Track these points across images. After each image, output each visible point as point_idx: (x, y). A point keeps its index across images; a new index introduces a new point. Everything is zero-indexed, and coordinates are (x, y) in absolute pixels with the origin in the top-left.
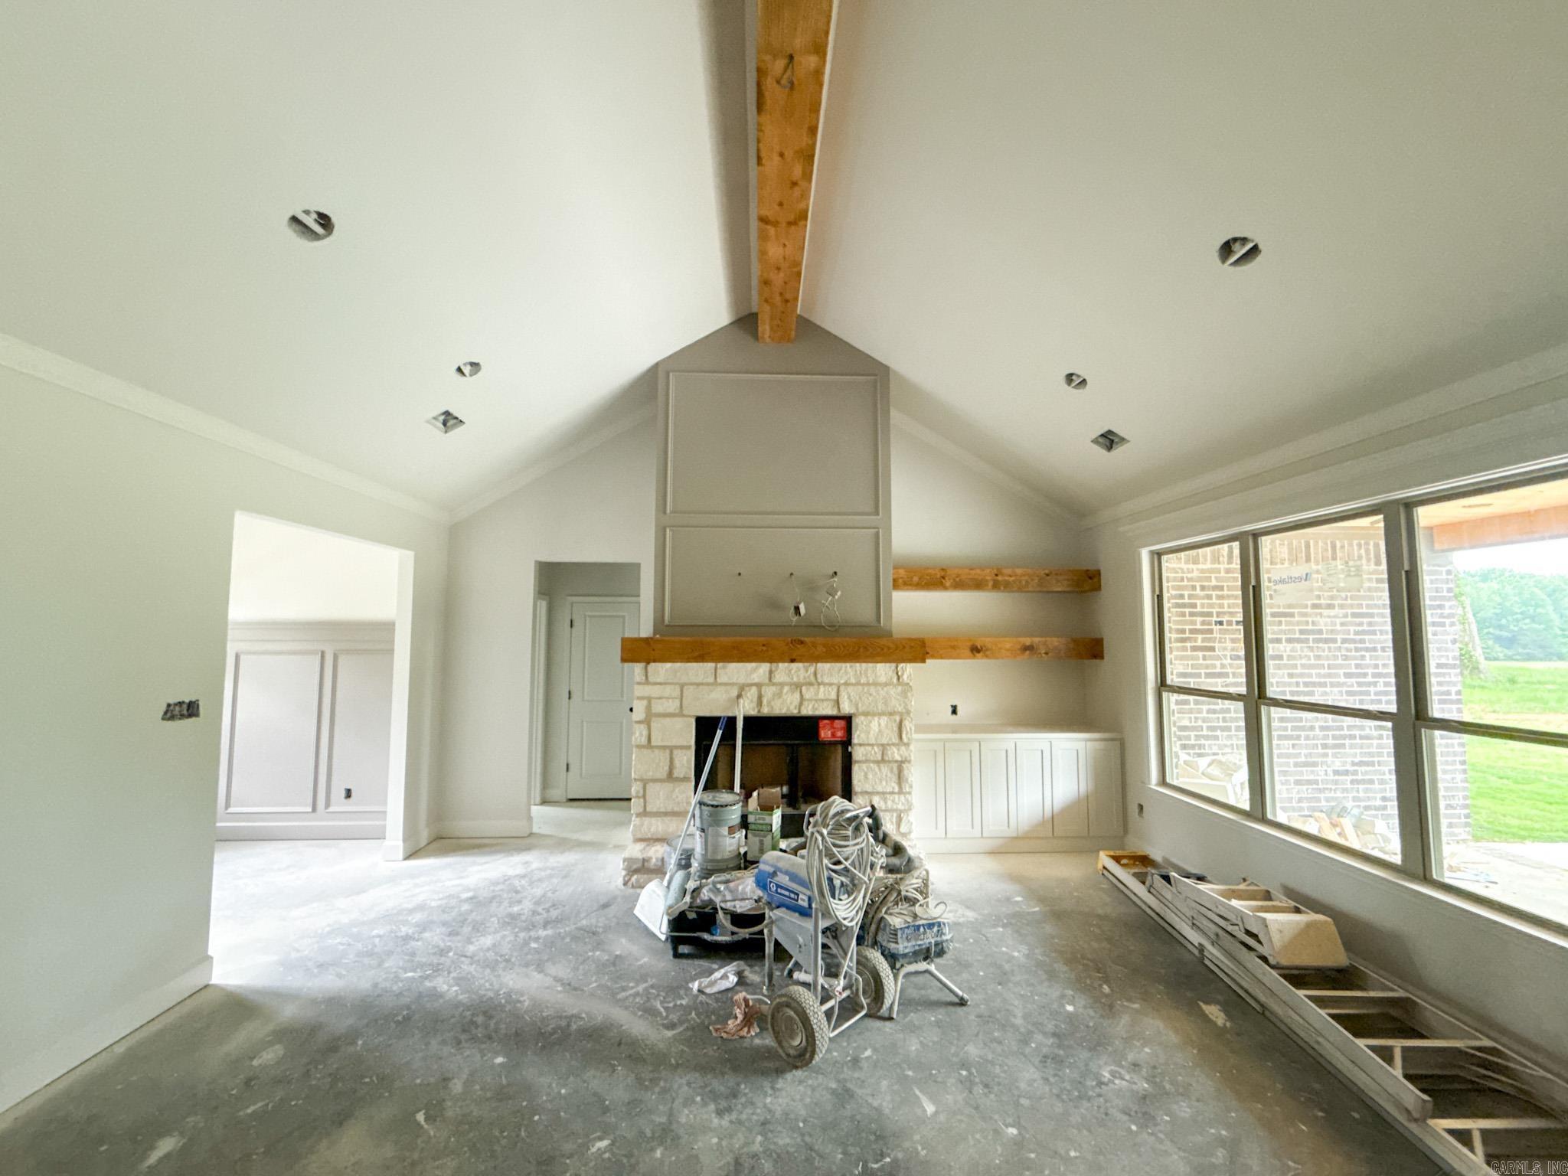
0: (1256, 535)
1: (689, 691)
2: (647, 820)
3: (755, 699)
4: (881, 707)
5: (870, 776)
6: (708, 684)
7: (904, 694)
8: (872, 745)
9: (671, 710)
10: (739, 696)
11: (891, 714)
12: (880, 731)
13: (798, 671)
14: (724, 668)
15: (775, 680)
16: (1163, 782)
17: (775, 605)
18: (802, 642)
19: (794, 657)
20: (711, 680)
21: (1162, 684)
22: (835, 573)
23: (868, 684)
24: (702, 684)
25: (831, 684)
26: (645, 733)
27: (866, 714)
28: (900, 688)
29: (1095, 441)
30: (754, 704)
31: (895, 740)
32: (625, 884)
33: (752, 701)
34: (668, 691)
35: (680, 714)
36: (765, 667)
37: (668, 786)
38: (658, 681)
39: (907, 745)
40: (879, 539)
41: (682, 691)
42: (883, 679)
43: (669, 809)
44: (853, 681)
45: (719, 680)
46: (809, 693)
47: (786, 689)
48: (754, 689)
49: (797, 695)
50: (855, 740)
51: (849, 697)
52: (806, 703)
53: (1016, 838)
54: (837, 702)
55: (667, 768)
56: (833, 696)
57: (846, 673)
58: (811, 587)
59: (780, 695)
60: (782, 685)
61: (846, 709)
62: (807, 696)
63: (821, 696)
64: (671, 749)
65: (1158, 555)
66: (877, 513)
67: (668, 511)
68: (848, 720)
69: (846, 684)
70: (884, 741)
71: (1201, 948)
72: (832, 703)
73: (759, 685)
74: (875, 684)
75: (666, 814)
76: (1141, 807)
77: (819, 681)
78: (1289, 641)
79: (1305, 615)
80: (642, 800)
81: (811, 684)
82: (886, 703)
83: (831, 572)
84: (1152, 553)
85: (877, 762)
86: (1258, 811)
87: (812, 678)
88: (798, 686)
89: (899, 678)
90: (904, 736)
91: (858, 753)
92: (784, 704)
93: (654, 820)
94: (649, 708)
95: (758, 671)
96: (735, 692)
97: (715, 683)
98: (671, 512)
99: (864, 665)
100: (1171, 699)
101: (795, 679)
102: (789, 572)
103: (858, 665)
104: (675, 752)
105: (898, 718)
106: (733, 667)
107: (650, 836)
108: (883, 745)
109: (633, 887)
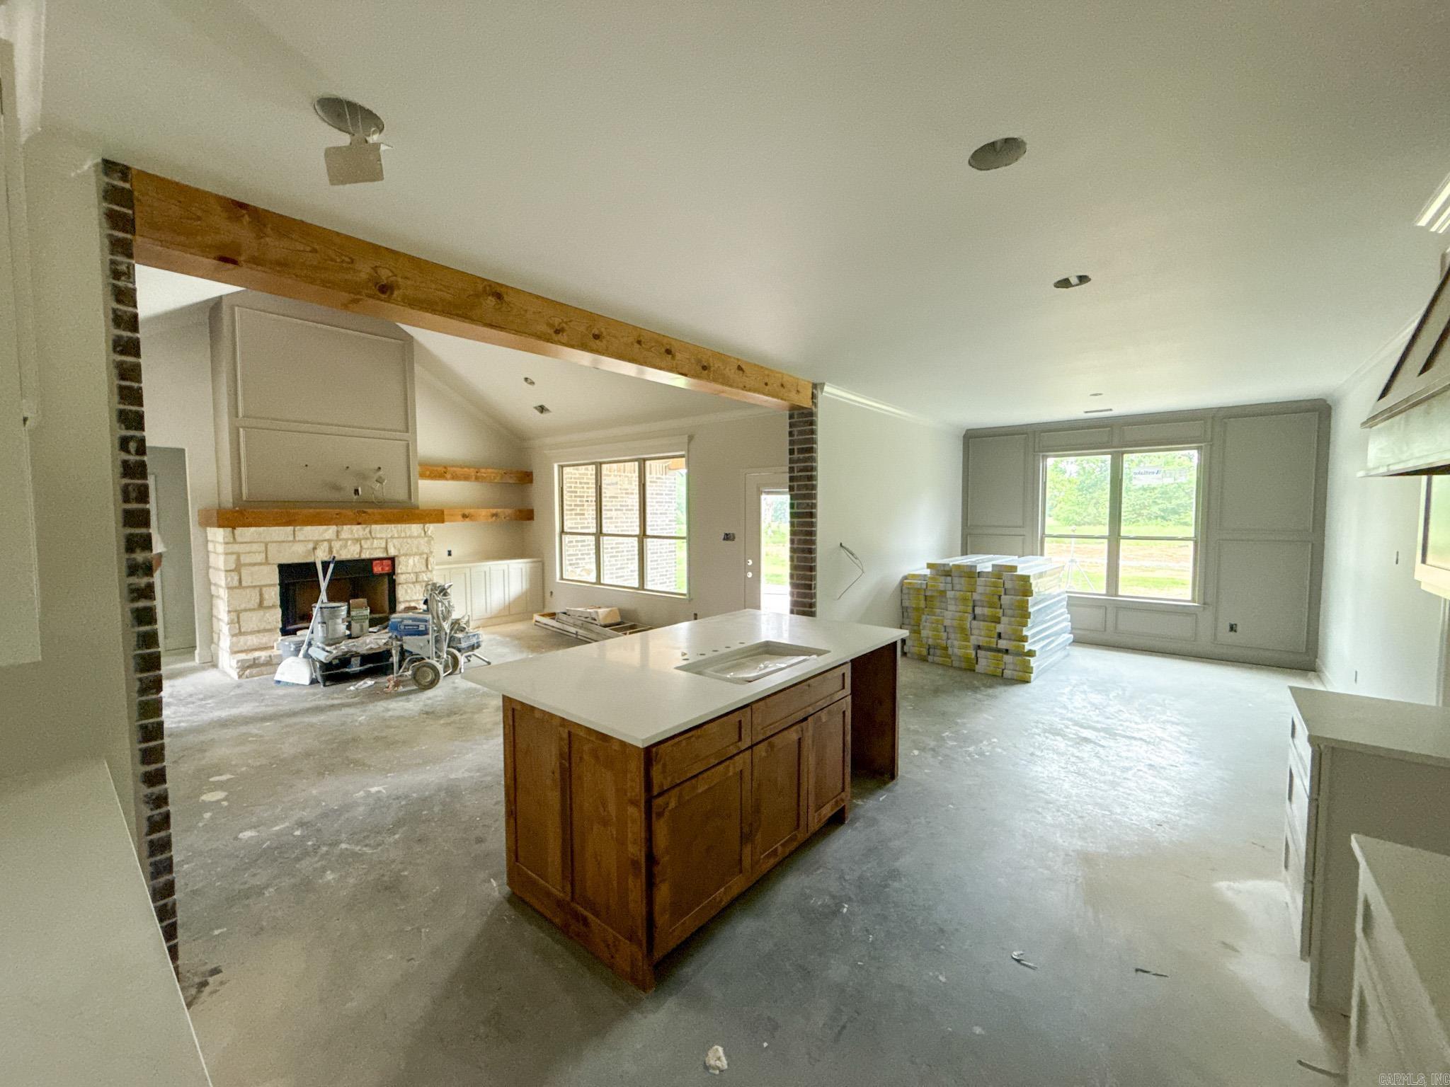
0: (601, 463)
1: (271, 548)
2: (242, 639)
3: (327, 549)
4: (415, 550)
5: (409, 591)
6: (290, 542)
7: (429, 542)
8: (409, 573)
9: (259, 561)
10: (315, 549)
11: (421, 554)
12: (414, 565)
13: (358, 531)
14: (301, 530)
15: (341, 537)
16: (562, 578)
17: (337, 488)
18: (365, 512)
19: (360, 521)
20: (291, 538)
21: (562, 532)
22: (380, 468)
23: (406, 537)
24: (283, 542)
25: (381, 538)
26: (236, 578)
27: (405, 555)
28: (426, 539)
29: (536, 408)
30: (326, 553)
31: (424, 568)
32: (240, 677)
33: (324, 551)
34: (255, 547)
35: (267, 563)
36: (333, 529)
37: (261, 613)
38: (245, 540)
39: (431, 571)
40: (409, 449)
41: (266, 548)
42: (415, 534)
43: (262, 627)
44: (396, 535)
45: (297, 539)
46: (366, 544)
47: (349, 542)
48: (326, 544)
49: (358, 546)
50: (398, 570)
51: (394, 546)
52: (364, 551)
53: (491, 618)
54: (386, 549)
55: (258, 600)
56: (383, 545)
57: (392, 531)
58: (362, 476)
59: (346, 546)
60: (347, 540)
61: (392, 552)
62: (365, 546)
63: (375, 545)
64: (261, 587)
65: (562, 467)
66: (407, 431)
67: (240, 415)
68: (392, 559)
69: (392, 537)
70: (417, 570)
71: (577, 634)
72: (382, 550)
73: (329, 541)
74: (410, 537)
75: (259, 632)
76: (552, 593)
77: (373, 536)
78: (616, 510)
79: (622, 497)
80: (237, 625)
81: (367, 539)
82: (418, 548)
83: (377, 468)
84: (559, 466)
85: (413, 583)
86: (598, 581)
87: (369, 536)
88: (358, 540)
89: (425, 533)
90: (429, 566)
91: (400, 579)
92: (349, 552)
93: (249, 637)
94: (238, 559)
95: (329, 531)
96: (311, 546)
97: (294, 541)
98: (244, 417)
99: (404, 526)
100: (566, 538)
101: (356, 536)
102: (345, 466)
103: (399, 525)
104: (264, 589)
105: (425, 556)
106: (308, 529)
107: (246, 648)
108: (416, 573)
109: (247, 677)
